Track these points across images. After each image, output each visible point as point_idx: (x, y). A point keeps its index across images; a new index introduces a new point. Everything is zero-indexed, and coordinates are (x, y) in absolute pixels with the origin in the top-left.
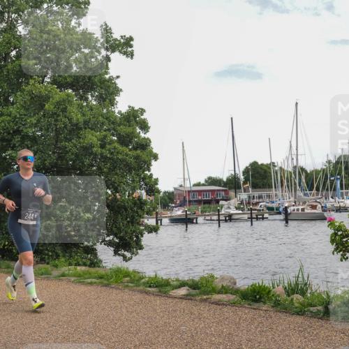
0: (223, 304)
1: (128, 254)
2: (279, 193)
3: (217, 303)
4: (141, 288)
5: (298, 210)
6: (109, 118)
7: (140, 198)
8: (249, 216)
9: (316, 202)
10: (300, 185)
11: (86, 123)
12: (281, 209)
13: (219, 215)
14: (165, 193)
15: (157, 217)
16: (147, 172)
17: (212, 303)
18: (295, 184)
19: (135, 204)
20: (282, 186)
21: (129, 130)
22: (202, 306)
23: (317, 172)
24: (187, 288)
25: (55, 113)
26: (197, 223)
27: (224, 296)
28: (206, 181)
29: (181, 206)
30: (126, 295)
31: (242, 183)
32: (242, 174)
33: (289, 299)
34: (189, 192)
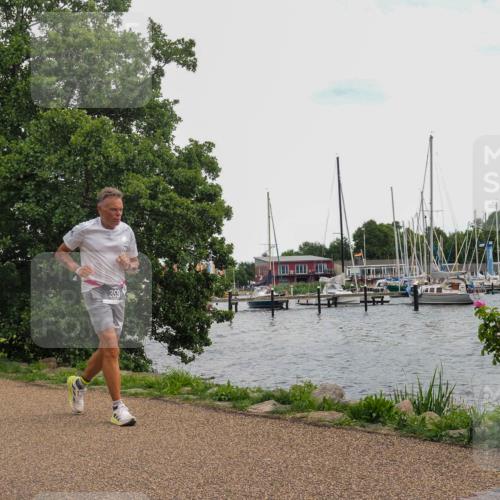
0: (325, 426)
1: (189, 353)
2: (406, 266)
3: (316, 424)
4: (207, 401)
5: (432, 290)
6: (162, 156)
7: (205, 272)
8: (363, 298)
9: (458, 278)
10: (435, 255)
11: (129, 162)
12: (408, 289)
13: (319, 297)
14: (242, 265)
15: (230, 301)
16: (216, 235)
17: (310, 424)
18: (428, 253)
19: (199, 280)
20: (410, 255)
21: (190, 173)
22: (294, 428)
23: (460, 236)
24: (273, 401)
25: (85, 149)
26: (287, 308)
27: (326, 413)
28: (301, 248)
29: (264, 284)
30: (186, 411)
31: (352, 251)
32: (352, 239)
33: (420, 418)
34: (276, 264)
